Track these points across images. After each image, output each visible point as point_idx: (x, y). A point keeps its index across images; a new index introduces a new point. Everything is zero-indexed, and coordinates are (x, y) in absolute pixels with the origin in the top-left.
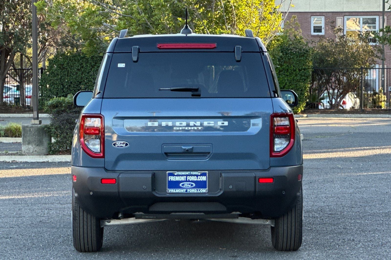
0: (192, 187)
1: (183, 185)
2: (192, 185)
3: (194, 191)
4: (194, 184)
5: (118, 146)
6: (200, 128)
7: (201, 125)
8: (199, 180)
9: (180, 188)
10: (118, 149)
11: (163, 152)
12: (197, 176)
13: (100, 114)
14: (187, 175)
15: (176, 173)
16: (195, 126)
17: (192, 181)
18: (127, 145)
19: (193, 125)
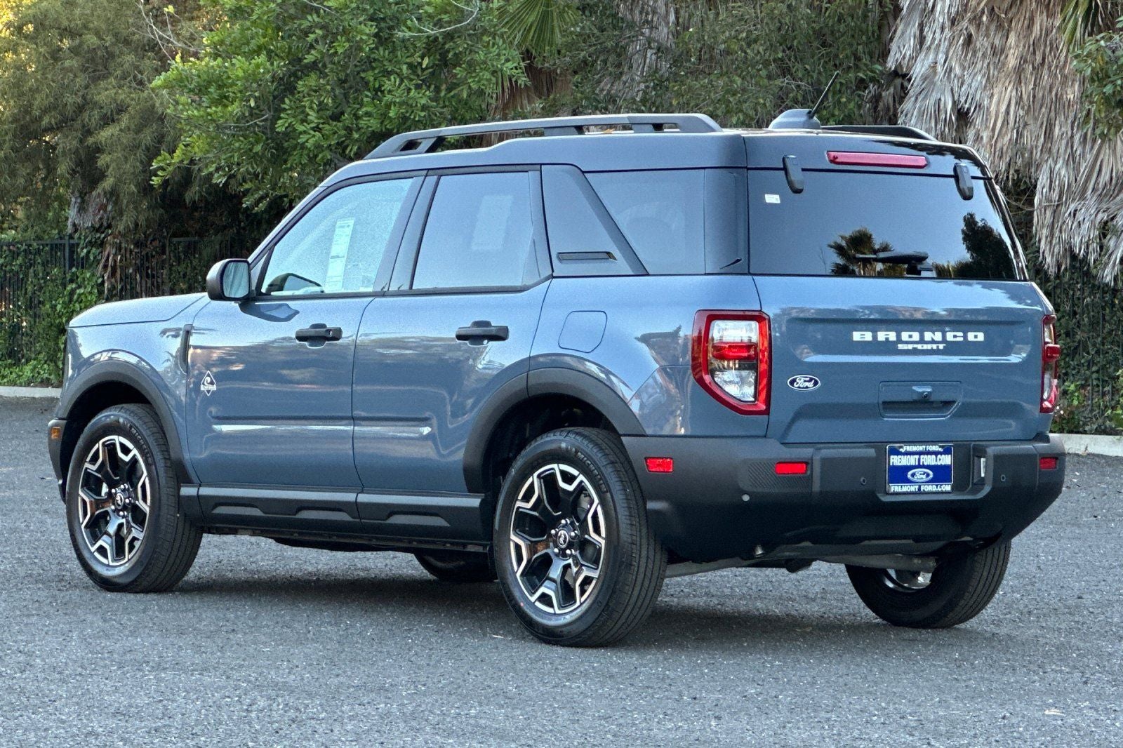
0: (928, 479)
1: (913, 475)
2: (928, 475)
3: (931, 488)
4: (931, 472)
5: (799, 387)
6: (941, 346)
7: (944, 340)
8: (939, 464)
9: (909, 481)
10: (798, 393)
11: (881, 402)
12: (936, 453)
13: (761, 311)
14: (920, 453)
15: (901, 447)
16: (933, 342)
17: (928, 467)
18: (816, 383)
19: (930, 339)
